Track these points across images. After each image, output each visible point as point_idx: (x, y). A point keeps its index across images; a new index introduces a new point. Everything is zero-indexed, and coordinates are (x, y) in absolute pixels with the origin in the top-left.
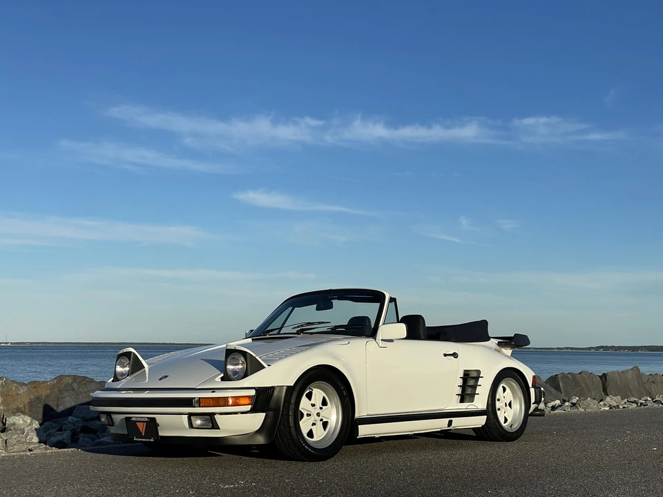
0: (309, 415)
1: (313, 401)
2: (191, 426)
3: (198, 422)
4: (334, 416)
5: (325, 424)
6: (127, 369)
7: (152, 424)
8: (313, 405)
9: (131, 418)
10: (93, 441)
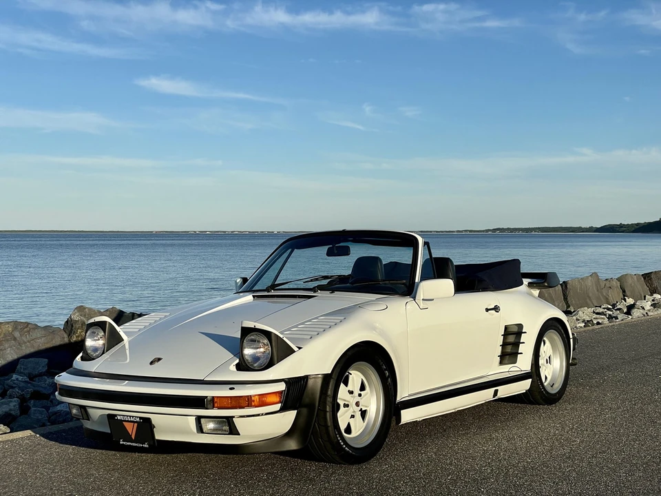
0: (346, 406)
1: (350, 387)
2: (200, 429)
3: (211, 425)
4: (374, 403)
5: (363, 414)
6: (101, 342)
7: (146, 425)
8: (351, 392)
9: (116, 415)
10: (47, 410)
